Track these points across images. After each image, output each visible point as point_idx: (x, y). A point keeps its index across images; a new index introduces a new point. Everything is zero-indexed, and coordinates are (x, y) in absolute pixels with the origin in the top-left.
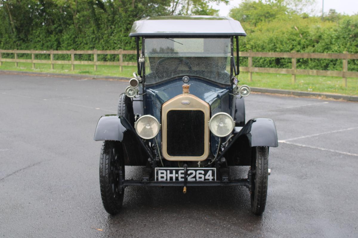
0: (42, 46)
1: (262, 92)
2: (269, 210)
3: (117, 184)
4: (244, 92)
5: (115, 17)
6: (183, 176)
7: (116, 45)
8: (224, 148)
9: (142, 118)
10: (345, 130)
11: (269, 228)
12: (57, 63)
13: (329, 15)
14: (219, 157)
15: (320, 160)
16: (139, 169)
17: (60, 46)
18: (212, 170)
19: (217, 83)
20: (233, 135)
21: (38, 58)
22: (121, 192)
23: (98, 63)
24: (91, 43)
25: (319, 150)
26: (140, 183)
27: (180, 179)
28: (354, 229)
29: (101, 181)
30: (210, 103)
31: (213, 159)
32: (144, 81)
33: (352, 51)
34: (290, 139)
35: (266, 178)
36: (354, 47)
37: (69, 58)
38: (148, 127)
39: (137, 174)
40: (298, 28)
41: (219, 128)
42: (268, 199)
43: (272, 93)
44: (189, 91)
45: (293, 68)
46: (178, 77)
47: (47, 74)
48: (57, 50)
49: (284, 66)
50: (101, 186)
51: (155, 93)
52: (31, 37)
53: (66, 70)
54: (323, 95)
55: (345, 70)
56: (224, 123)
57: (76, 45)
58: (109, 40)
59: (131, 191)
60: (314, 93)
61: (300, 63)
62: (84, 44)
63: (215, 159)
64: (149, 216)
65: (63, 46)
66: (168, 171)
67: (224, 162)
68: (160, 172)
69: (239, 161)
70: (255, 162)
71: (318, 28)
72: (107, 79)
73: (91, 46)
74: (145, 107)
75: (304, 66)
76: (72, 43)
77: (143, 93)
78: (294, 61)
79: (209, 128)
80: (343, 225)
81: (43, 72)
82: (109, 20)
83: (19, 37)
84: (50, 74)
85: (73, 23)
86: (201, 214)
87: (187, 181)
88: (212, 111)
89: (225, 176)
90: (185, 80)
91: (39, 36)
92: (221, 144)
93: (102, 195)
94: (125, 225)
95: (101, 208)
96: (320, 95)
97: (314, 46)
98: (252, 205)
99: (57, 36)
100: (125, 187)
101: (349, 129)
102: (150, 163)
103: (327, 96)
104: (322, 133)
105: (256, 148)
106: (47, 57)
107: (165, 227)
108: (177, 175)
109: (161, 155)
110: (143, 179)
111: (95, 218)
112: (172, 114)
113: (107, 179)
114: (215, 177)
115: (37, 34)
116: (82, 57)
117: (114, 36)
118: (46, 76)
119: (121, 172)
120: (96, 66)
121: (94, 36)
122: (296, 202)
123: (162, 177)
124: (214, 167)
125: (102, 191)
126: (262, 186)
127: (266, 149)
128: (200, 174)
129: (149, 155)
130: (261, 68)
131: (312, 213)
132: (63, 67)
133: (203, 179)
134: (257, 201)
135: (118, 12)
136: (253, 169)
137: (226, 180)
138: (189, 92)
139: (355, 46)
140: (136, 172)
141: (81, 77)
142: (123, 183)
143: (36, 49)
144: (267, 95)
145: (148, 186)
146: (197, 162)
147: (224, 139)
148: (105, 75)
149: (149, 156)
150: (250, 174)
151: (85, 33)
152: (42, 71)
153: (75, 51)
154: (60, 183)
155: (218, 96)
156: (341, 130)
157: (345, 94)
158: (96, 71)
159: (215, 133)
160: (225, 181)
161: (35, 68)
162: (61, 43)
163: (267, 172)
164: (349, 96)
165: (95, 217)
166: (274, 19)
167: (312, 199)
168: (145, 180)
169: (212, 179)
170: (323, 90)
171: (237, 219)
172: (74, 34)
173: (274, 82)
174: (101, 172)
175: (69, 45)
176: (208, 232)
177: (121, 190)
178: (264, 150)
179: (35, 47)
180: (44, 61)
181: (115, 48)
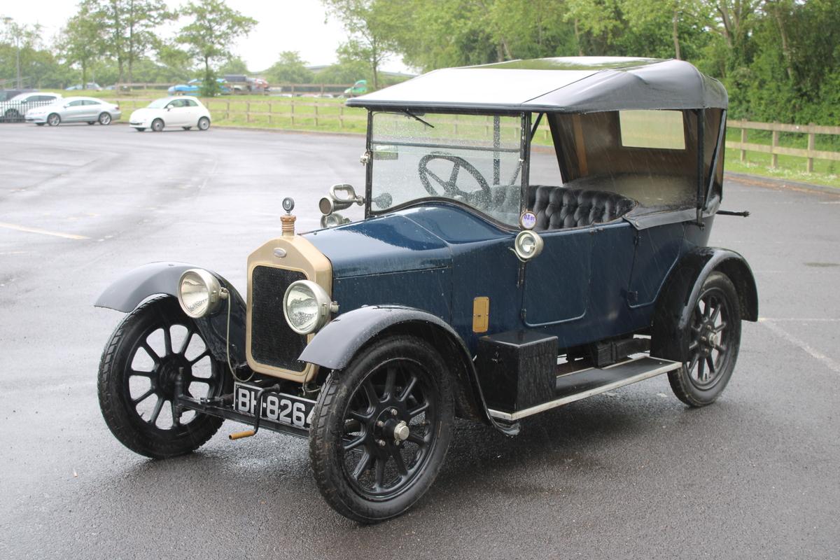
27: (269, 414)
32: (367, 204)
66: (253, 394)
68: (241, 391)
83: (799, 90)
112: (260, 274)
119: (180, 378)
123: (244, 404)
128: (299, 410)
133: (302, 423)
142: (179, 401)
177: (177, 415)
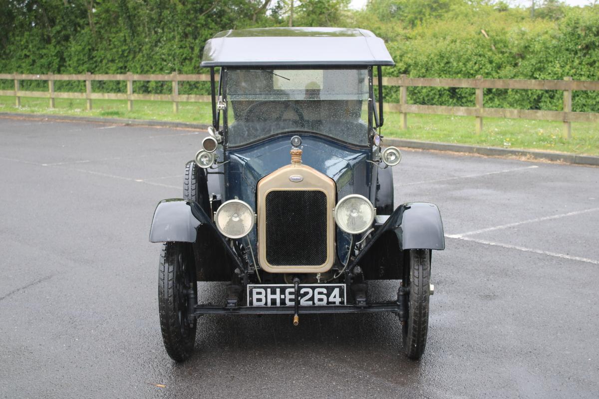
0: (33, 65)
1: (425, 148)
2: (432, 351)
3: (185, 312)
4: (390, 158)
5: (163, 14)
6: (293, 297)
7: (165, 63)
8: (359, 250)
9: (226, 204)
10: (563, 215)
11: (432, 380)
12: (61, 97)
13: (544, 6)
14: (351, 267)
15: (519, 269)
16: (218, 286)
17: (65, 64)
18: (340, 287)
19: (346, 143)
20: (373, 229)
21: (25, 88)
22: (192, 326)
23: (135, 97)
24: (121, 60)
25: (519, 250)
26: (224, 309)
27: (288, 303)
28: (567, 379)
29: (161, 308)
30: (336, 179)
31: (341, 270)
32: (226, 141)
33: (583, 73)
34: (471, 233)
35: (426, 300)
36: (586, 66)
37: (80, 87)
38: (236, 219)
39: (215, 294)
40: (487, 32)
41: (351, 220)
42: (430, 334)
43: (441, 150)
44: (302, 159)
45: (478, 106)
46: (282, 133)
47: (44, 116)
48: (59, 72)
49: (464, 100)
50: (162, 316)
51: (245, 162)
52: (12, 48)
53: (76, 110)
54: (529, 153)
55: (568, 109)
56: (359, 212)
57: (93, 63)
58: (153, 55)
59: (207, 323)
60: (513, 149)
61: (491, 96)
62: (108, 61)
63: (345, 270)
64: (238, 363)
65: (69, 66)
66: (269, 290)
67: (359, 275)
68: (255, 291)
69: (383, 272)
70: (409, 275)
71: (523, 34)
72: (151, 125)
73: (121, 65)
74: (228, 184)
75: (499, 100)
76: (87, 60)
77: (224, 161)
78: (479, 93)
79: (333, 220)
80: (549, 374)
81: (35, 113)
82: (152, 19)
84: (49, 116)
85: (88, 24)
86: (323, 359)
87: (299, 306)
88: (338, 192)
89: (361, 297)
90: (294, 141)
91: (26, 47)
92: (354, 245)
93: (163, 330)
94: (201, 377)
95: (159, 352)
96: (524, 154)
97: (516, 65)
98: (405, 342)
99: (58, 47)
100: (199, 317)
101: (570, 214)
102: (239, 276)
103: (537, 155)
104: (524, 222)
105: (410, 251)
106: (42, 85)
107: (265, 380)
108: (283, 297)
109: (258, 264)
110: (229, 303)
111: (151, 367)
112: (275, 198)
113: (171, 304)
114: (344, 298)
115: (22, 43)
116: (104, 86)
117: (161, 47)
118: (41, 120)
119: (192, 292)
120: (131, 101)
121: (127, 47)
122: (476, 337)
123: (259, 300)
124: (344, 283)
125: (162, 323)
126: (420, 313)
127: (426, 253)
128: (320, 293)
129: (237, 263)
130: (422, 106)
131: (501, 354)
132: (71, 104)
133: (324, 303)
134: (412, 337)
135: (168, 4)
136: (406, 285)
137: (363, 304)
138: (301, 161)
139: (588, 64)
140: (212, 291)
141: (105, 123)
142: (195, 310)
143: (20, 70)
144: (432, 154)
145: (234, 315)
146: (316, 274)
147: (358, 237)
148: (147, 119)
149: (237, 266)
150: (401, 293)
151: (110, 41)
152: (33, 112)
153: (93, 76)
154: (87, 311)
155: (348, 165)
156: (556, 216)
157: (568, 152)
158: (131, 111)
159: (344, 226)
160: (360, 305)
161: (21, 106)
162: (67, 59)
163: (427, 290)
164: (574, 154)
165: (150, 365)
166: (447, 12)
167: (501, 332)
168: (231, 305)
169: (340, 303)
170: (530, 144)
171: (380, 366)
172: (89, 44)
173: (445, 130)
174: (160, 293)
175: (80, 62)
176: (334, 387)
177: (192, 322)
178: (422, 255)
179: (19, 67)
180: (37, 94)
181: (164, 69)
